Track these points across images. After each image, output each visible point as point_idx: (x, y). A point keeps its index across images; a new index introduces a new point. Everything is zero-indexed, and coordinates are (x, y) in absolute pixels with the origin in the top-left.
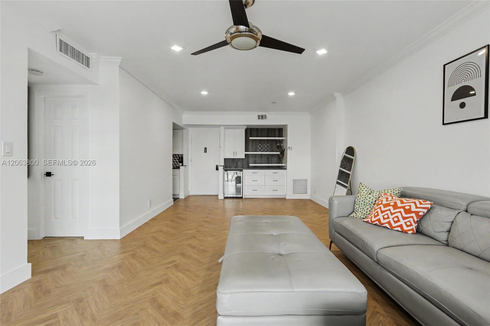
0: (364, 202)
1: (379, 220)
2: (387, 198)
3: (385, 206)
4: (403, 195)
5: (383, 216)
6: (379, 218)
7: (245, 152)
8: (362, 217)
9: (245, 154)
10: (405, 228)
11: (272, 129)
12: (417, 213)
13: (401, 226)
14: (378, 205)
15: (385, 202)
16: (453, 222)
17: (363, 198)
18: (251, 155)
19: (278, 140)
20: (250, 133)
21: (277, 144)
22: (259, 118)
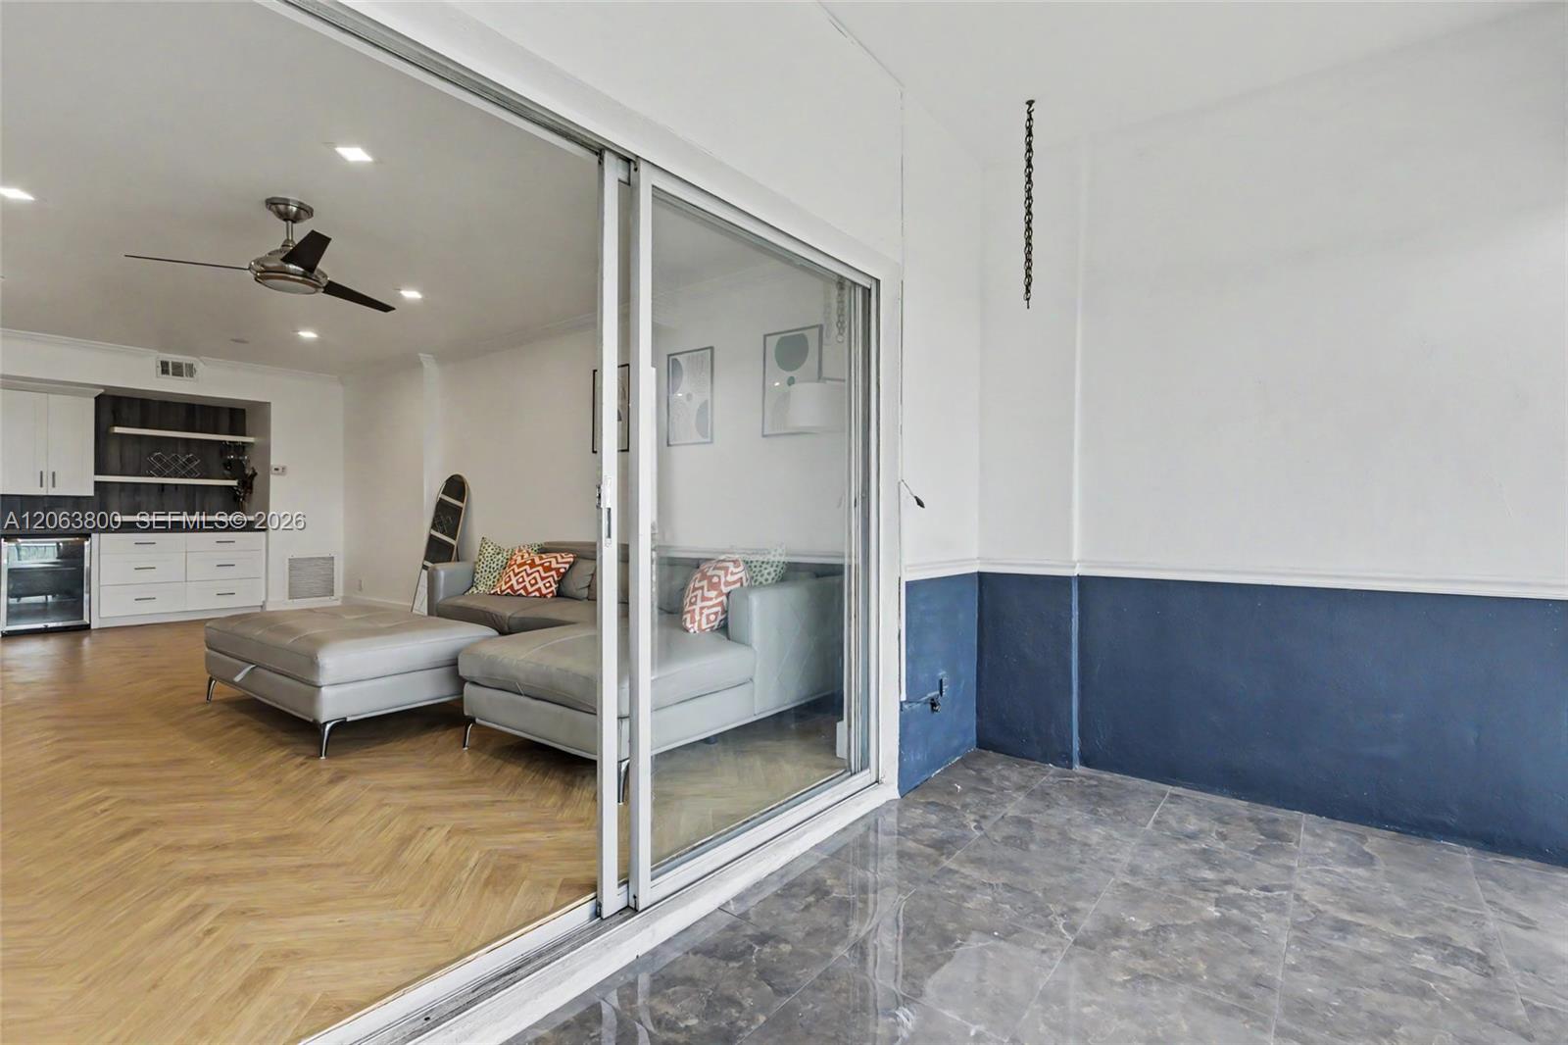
0: (490, 567)
1: (512, 587)
3: (519, 566)
4: (544, 550)
5: (517, 580)
6: (513, 584)
7: (96, 473)
9: (96, 482)
10: (544, 591)
11: (203, 407)
12: (557, 570)
13: (539, 590)
15: (519, 561)
17: (488, 561)
18: (118, 485)
19: (230, 442)
20: (114, 412)
21: (227, 455)
22: (165, 371)
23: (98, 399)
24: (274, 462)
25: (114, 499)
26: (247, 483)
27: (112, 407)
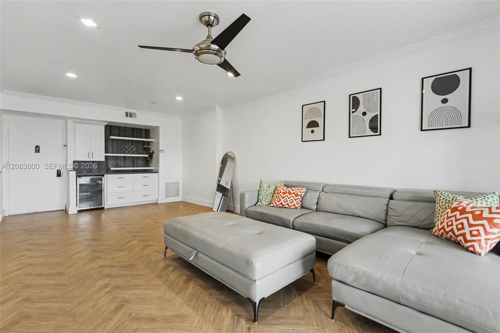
0: (266, 193)
1: (281, 203)
2: (283, 189)
3: (284, 193)
5: (284, 200)
6: (282, 202)
7: (105, 153)
8: (266, 204)
9: (105, 156)
10: (297, 206)
11: (137, 129)
12: (301, 195)
13: (294, 205)
14: (278, 194)
15: (282, 191)
16: (318, 198)
17: (265, 190)
18: (111, 157)
19: (146, 141)
20: (110, 131)
21: (144, 145)
22: (127, 116)
23: (106, 126)
24: (161, 148)
25: (110, 163)
26: (151, 155)
27: (111, 129)
